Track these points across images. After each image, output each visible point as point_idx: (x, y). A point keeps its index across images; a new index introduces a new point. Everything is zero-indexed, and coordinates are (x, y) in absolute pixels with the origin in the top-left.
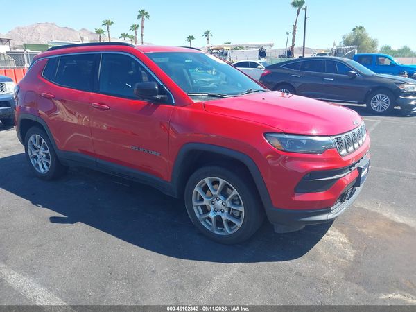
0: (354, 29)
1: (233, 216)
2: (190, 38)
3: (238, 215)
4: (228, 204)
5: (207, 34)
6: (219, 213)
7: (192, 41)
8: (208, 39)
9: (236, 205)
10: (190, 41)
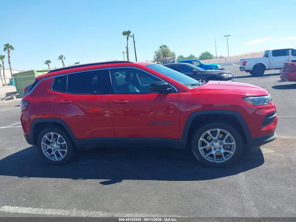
0: (161, 47)
1: (226, 149)
2: (48, 62)
3: (229, 148)
4: (225, 143)
5: (61, 58)
6: (218, 150)
7: (49, 64)
8: (63, 62)
9: (228, 142)
10: (48, 64)
